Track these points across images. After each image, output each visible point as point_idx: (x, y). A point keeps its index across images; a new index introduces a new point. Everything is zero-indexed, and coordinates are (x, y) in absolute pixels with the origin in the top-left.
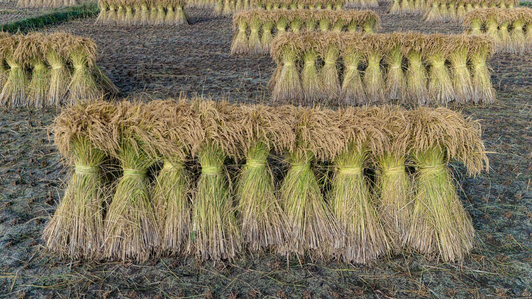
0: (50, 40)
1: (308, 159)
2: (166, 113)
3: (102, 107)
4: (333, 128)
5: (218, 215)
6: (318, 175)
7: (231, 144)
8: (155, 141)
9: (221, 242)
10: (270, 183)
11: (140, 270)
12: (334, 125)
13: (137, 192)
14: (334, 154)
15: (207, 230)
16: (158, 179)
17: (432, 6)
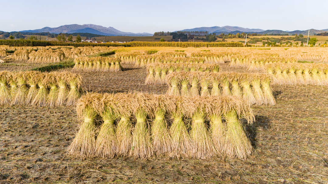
0: (61, 75)
1: (181, 116)
2: (124, 97)
3: (98, 95)
4: (191, 103)
5: (144, 139)
6: (186, 124)
7: (150, 109)
8: (119, 108)
9: (145, 149)
10: (165, 126)
11: (111, 161)
12: (191, 102)
13: (110, 129)
14: (192, 114)
15: (139, 145)
16: (119, 124)
17: (251, 63)
